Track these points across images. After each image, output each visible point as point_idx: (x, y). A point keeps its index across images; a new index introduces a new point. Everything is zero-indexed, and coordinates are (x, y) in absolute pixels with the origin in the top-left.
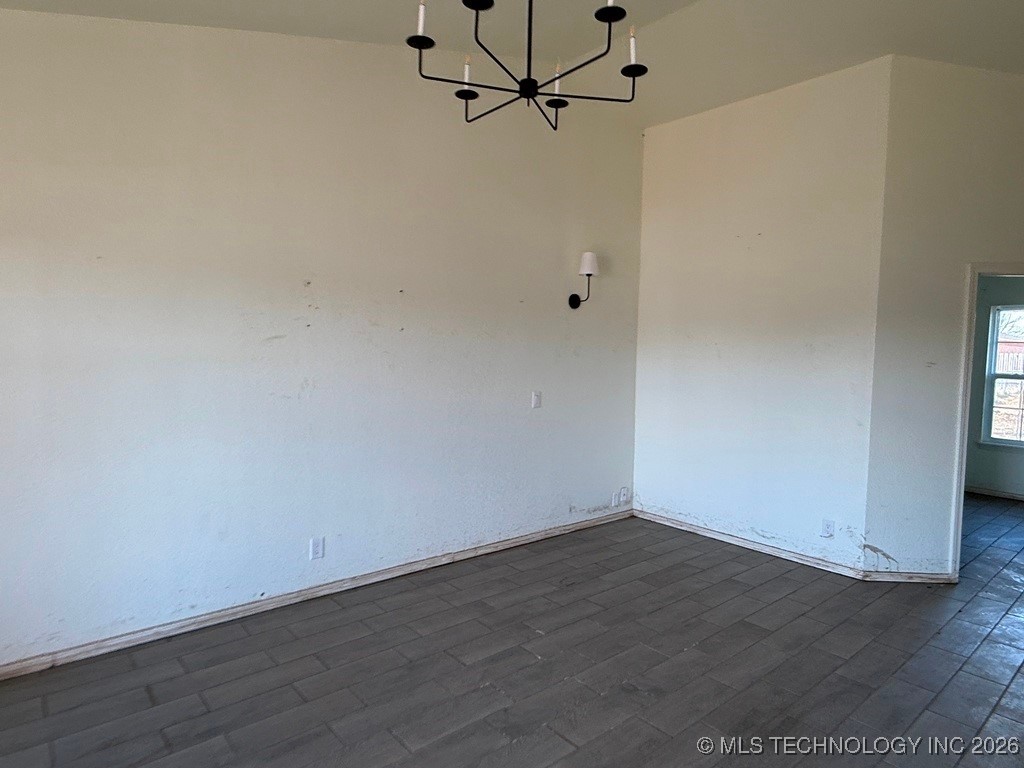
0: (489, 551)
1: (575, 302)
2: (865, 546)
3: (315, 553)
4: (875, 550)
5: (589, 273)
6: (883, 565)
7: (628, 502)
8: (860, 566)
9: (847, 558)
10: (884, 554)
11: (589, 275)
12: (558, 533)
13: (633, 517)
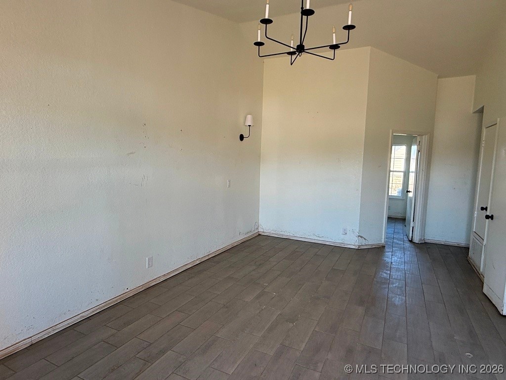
0: (213, 255)
1: (242, 138)
2: (359, 236)
3: (149, 264)
4: (361, 237)
5: (249, 125)
6: (364, 242)
7: (257, 229)
8: (357, 244)
9: (352, 241)
10: (364, 239)
11: (250, 126)
12: (236, 245)
13: (259, 235)
